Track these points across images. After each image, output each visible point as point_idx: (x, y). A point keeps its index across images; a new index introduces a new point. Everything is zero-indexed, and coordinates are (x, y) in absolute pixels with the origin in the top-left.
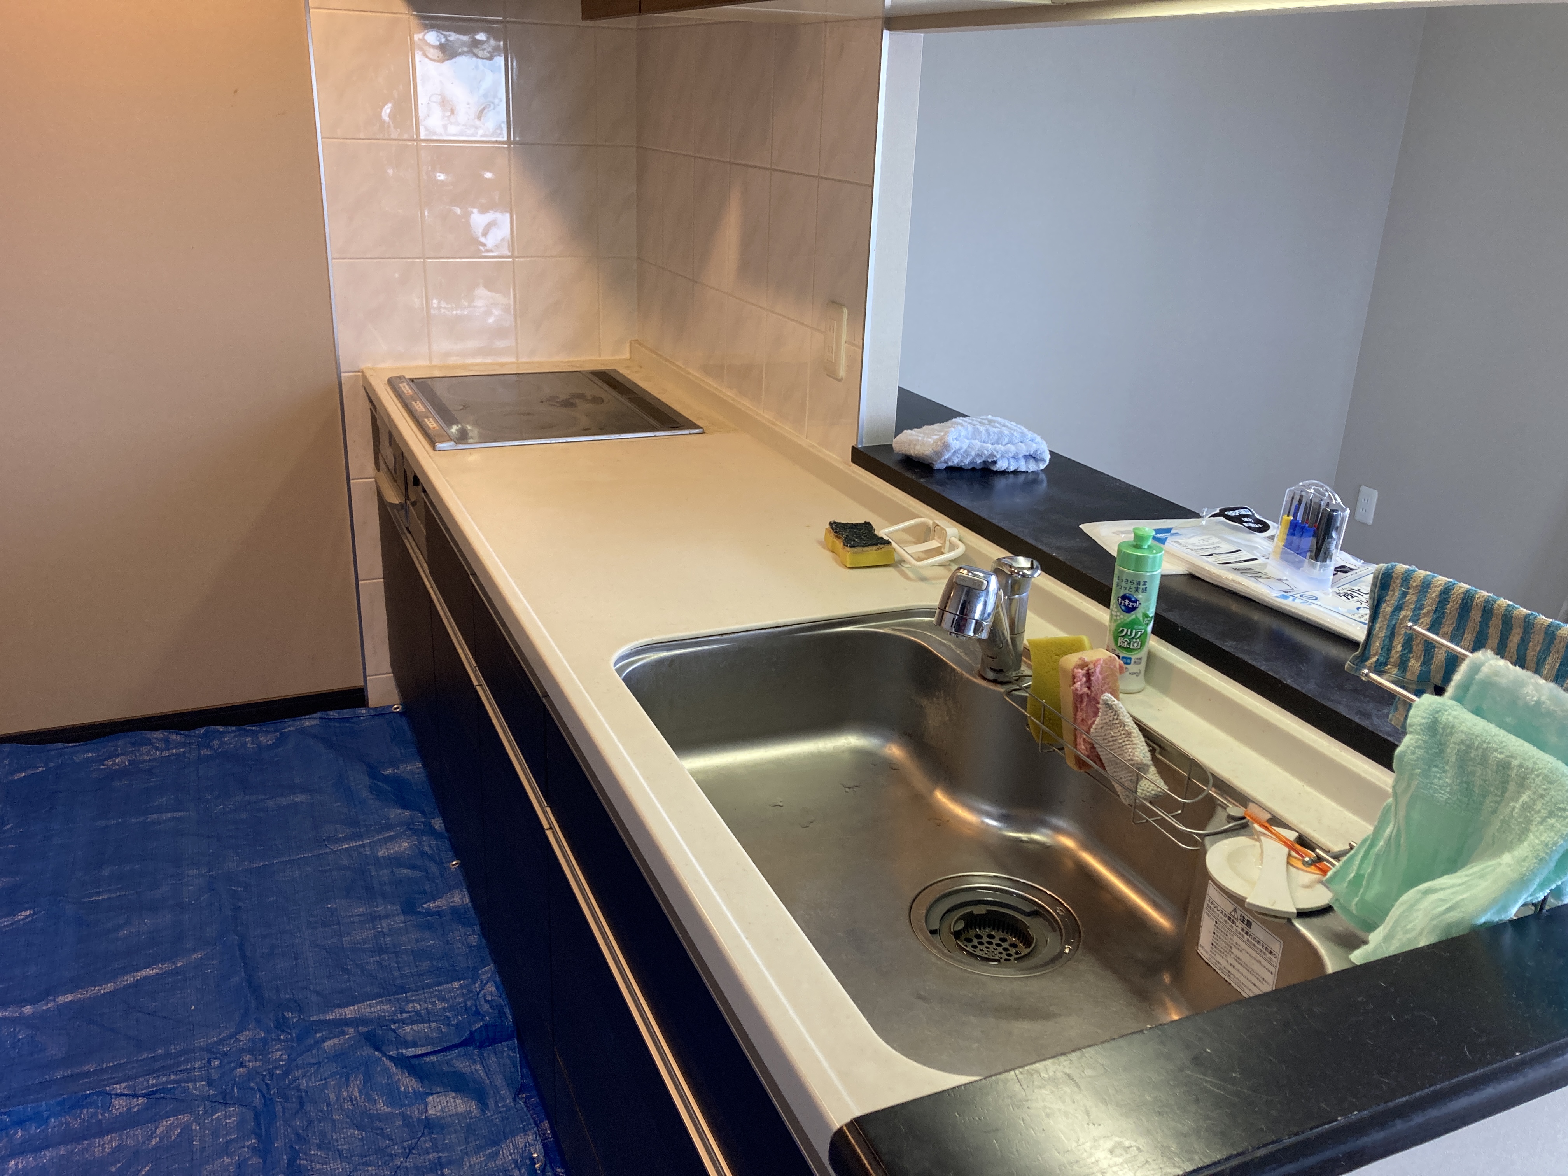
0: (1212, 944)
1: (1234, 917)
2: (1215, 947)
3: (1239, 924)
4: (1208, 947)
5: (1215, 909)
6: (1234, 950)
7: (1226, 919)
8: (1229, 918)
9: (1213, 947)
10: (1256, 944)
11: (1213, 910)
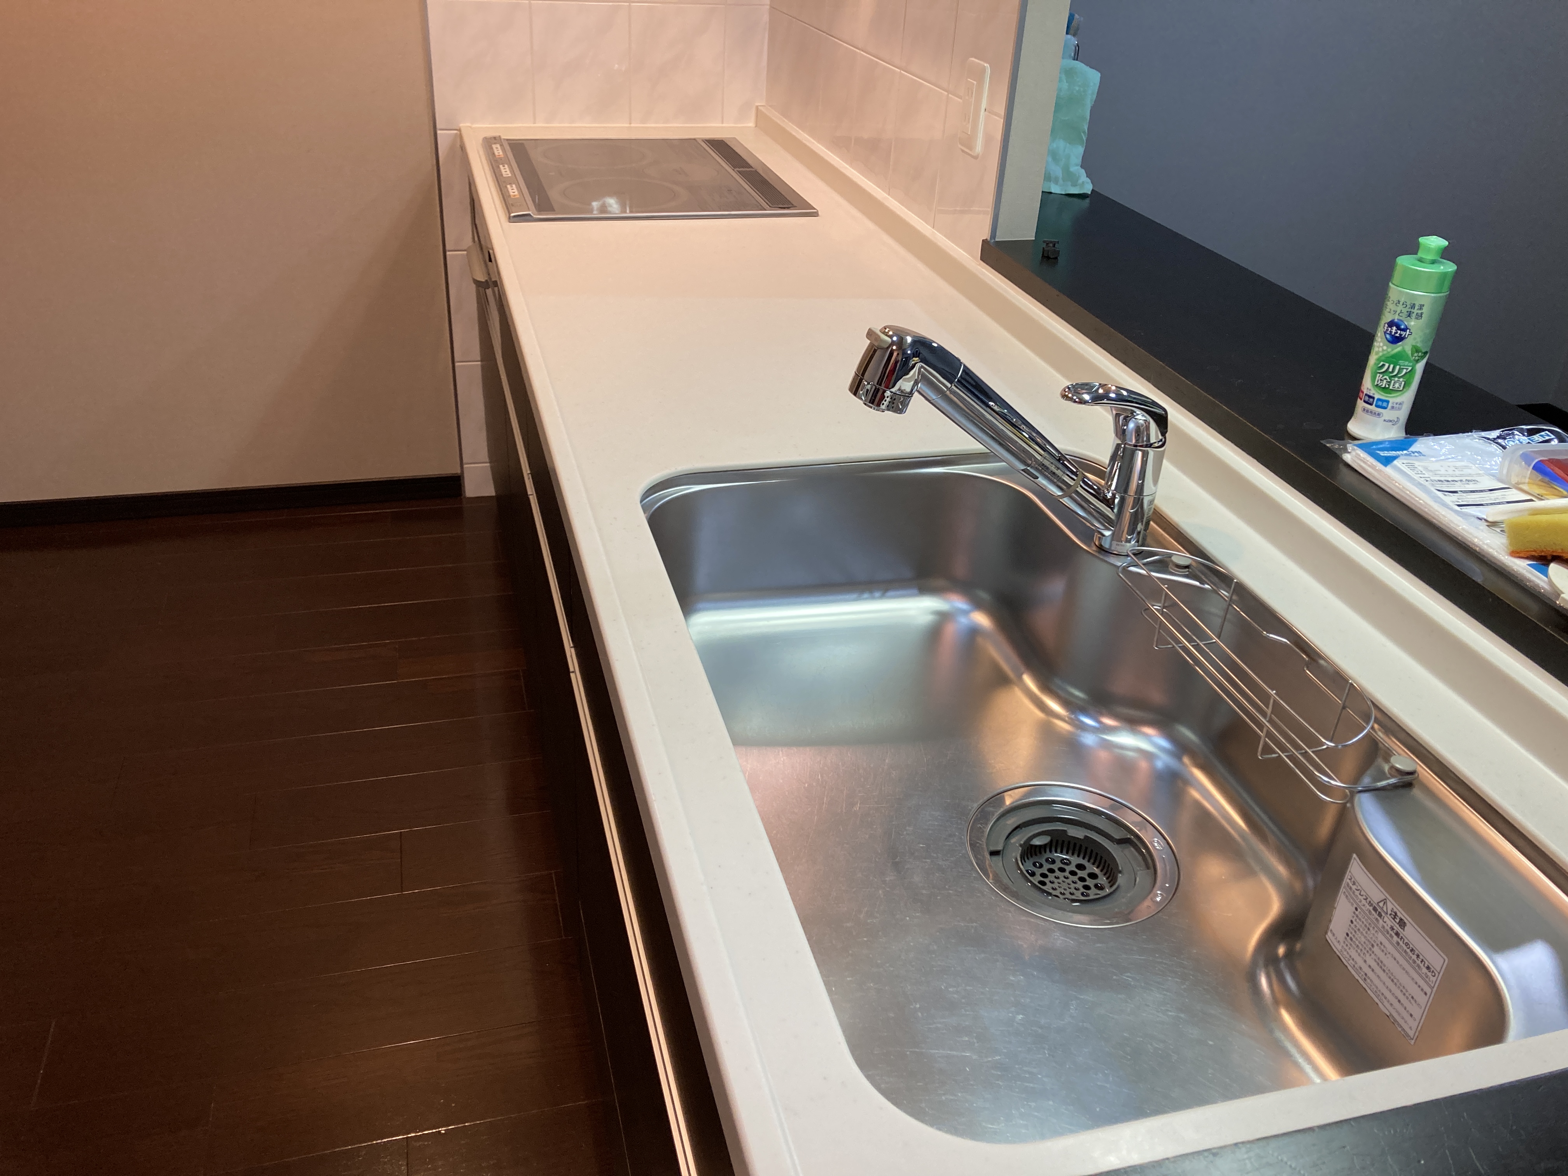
0: (1347, 935)
1: (1382, 908)
2: (1351, 939)
3: (1389, 922)
4: (1341, 936)
5: (1357, 893)
6: (1376, 949)
7: (1371, 908)
8: (1375, 909)
9: (1348, 938)
10: (1408, 951)
11: (1354, 893)
